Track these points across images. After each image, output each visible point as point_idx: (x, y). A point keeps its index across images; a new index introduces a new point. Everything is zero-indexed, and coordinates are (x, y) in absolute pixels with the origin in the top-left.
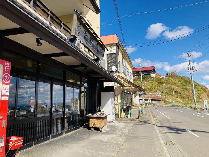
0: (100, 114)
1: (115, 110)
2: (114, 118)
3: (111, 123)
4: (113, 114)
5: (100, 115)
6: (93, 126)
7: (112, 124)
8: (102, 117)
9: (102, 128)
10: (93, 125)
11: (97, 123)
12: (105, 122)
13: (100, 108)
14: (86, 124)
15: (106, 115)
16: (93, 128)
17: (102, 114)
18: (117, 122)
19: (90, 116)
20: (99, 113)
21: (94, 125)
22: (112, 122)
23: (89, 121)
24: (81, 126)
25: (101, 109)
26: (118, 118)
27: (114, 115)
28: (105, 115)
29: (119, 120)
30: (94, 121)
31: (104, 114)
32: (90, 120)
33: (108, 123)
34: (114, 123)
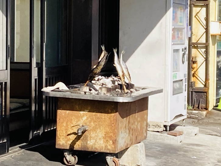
0: (110, 85)
1: (191, 73)
2: (185, 113)
3: (165, 134)
4: (176, 92)
5: (109, 90)
6: (74, 143)
7: (168, 139)
8: (121, 100)
9: (118, 155)
10: (73, 137)
11: (94, 129)
12: (137, 125)
13: (110, 60)
14: (41, 132)
15: (141, 92)
16: (72, 151)
17: (121, 86)
18: (196, 129)
19: (58, 95)
20: (108, 81)
21: (78, 138)
22: (173, 127)
23: (53, 121)
24: (13, 143)
25: (116, 64)
26: (205, 113)
27: (186, 94)
28: (136, 94)
29: (208, 124)
30: (79, 118)
31: (129, 86)
32: (59, 112)
33: (151, 135)
34: (181, 134)
